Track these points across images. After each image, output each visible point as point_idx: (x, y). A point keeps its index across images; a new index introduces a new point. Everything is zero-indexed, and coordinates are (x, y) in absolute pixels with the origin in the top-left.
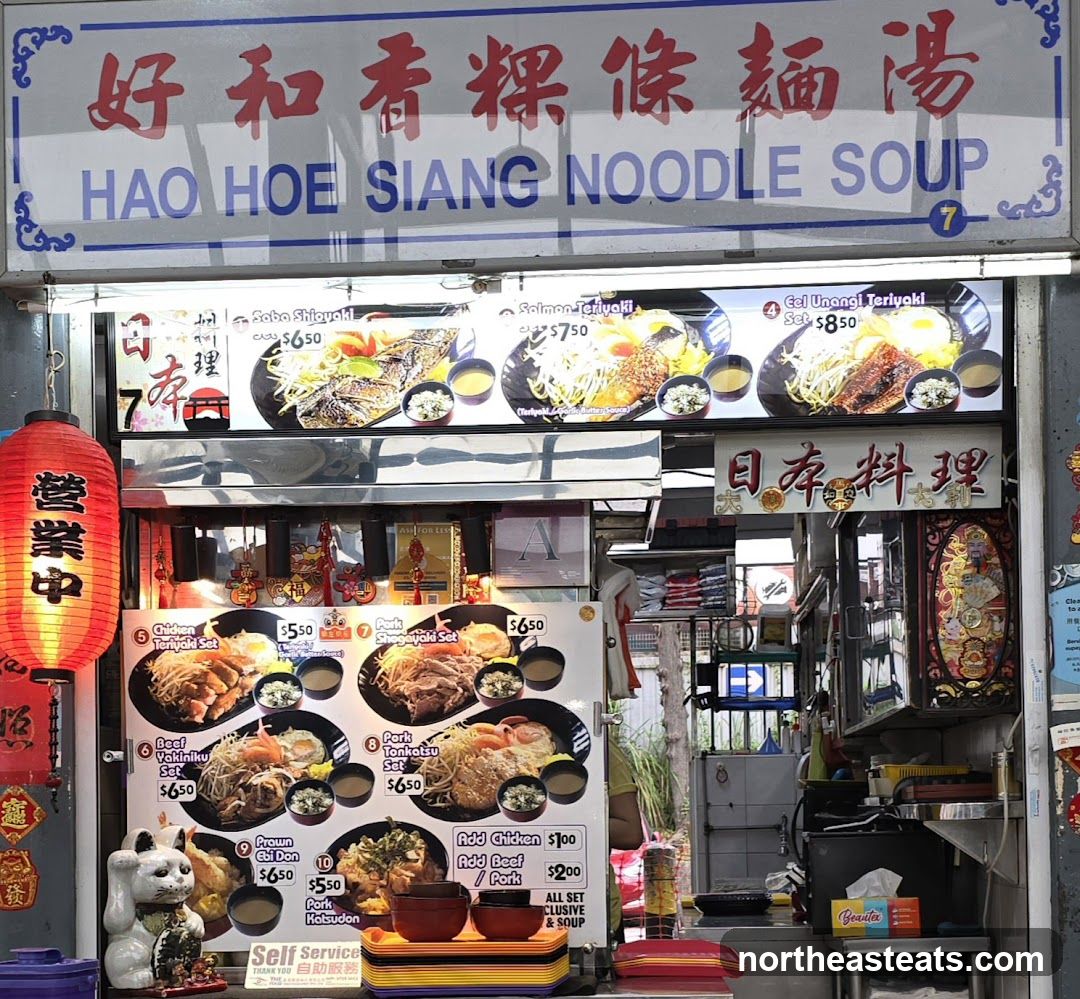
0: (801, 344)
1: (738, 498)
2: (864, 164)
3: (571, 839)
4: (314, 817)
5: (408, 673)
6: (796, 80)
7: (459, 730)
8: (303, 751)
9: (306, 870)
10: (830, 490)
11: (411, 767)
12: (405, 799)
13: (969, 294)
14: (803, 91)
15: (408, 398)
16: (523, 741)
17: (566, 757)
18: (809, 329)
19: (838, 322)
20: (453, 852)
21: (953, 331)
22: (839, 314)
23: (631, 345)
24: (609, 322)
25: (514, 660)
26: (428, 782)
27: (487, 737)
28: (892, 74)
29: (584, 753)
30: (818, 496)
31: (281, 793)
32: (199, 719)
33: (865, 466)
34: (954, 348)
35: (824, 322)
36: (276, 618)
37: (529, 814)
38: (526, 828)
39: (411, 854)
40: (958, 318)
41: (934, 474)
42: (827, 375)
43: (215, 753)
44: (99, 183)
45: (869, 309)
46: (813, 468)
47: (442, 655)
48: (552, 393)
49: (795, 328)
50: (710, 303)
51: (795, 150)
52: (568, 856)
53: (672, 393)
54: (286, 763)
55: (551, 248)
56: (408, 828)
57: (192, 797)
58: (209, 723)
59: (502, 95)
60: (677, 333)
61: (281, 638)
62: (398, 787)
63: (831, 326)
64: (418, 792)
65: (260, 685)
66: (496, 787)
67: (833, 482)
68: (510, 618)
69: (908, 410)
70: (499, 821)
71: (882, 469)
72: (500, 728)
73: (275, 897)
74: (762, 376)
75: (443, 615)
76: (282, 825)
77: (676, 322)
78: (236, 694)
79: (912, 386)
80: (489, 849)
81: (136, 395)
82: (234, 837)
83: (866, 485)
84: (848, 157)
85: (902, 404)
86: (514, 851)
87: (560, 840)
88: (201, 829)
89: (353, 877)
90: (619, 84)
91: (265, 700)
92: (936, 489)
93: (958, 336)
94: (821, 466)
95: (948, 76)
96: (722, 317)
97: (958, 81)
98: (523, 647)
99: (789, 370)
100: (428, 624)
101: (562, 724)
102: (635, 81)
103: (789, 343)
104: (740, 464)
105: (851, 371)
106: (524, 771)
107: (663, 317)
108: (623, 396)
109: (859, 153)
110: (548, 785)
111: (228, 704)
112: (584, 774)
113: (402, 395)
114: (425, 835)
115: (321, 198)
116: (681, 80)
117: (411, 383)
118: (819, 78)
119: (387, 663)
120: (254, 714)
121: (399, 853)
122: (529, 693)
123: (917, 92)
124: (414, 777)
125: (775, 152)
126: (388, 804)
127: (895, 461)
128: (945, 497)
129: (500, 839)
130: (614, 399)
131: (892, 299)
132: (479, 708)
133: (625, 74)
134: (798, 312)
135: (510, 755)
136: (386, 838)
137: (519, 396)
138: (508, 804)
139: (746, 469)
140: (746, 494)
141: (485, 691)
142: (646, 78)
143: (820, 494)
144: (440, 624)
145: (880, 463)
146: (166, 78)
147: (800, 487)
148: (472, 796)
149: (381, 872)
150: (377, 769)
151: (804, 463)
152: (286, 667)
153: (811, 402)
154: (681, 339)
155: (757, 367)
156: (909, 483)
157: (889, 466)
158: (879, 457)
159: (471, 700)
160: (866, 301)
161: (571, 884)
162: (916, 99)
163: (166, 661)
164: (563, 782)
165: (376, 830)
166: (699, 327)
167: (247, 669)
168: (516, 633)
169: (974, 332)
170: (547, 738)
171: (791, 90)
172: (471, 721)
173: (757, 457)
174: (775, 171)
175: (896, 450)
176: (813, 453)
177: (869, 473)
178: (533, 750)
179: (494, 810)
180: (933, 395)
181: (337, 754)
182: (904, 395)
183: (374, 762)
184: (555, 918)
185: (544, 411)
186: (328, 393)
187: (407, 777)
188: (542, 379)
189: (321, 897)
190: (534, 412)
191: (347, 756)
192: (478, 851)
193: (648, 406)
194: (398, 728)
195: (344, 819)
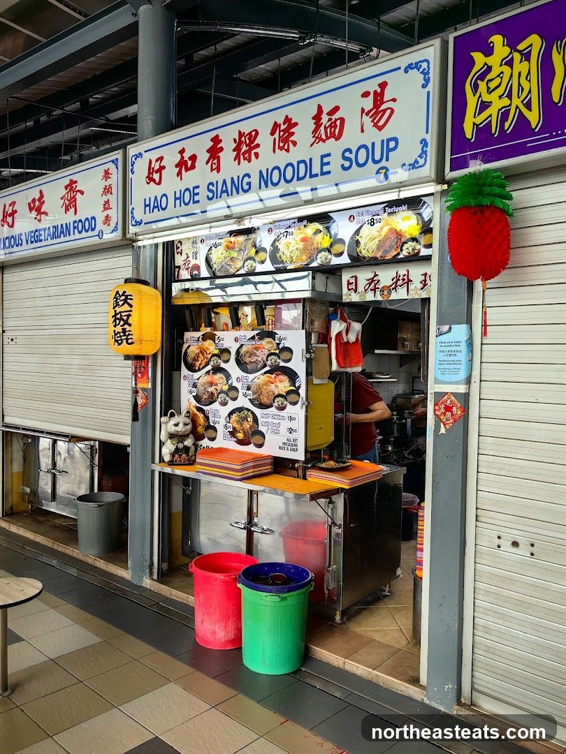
0: (362, 232)
1: (350, 295)
2: (353, 156)
3: (294, 419)
4: (224, 404)
5: (248, 355)
6: (330, 125)
7: (262, 376)
8: (221, 381)
9: (222, 421)
10: (382, 291)
11: (249, 389)
12: (247, 399)
13: (425, 203)
14: (333, 129)
15: (244, 263)
16: (281, 382)
17: (293, 388)
18: (364, 226)
19: (375, 221)
20: (260, 420)
21: (418, 220)
22: (375, 218)
23: (307, 237)
24: (300, 229)
25: (277, 352)
26: (253, 394)
27: (269, 379)
28: (364, 114)
29: (299, 387)
30: (378, 293)
31: (216, 395)
32: (197, 368)
33: (395, 280)
34: (419, 227)
35: (370, 221)
36: (216, 335)
37: (282, 408)
38: (281, 413)
39: (249, 419)
40: (420, 214)
41: (421, 283)
42: (371, 244)
43: (201, 380)
44: (147, 203)
45: (386, 214)
46: (376, 282)
47: (257, 349)
48: (284, 258)
49: (360, 225)
50: (331, 218)
51: (329, 155)
52: (293, 425)
53: (320, 255)
54: (216, 385)
55: (259, 206)
56: (248, 410)
57: (195, 394)
58: (199, 370)
59: (242, 151)
60: (321, 231)
61: (216, 342)
62: (245, 395)
63: (372, 223)
64: (250, 398)
65: (211, 357)
66: (273, 398)
67: (383, 287)
68: (276, 336)
69: (401, 256)
70: (273, 410)
71: (401, 281)
72: (273, 376)
73: (215, 430)
74: (348, 246)
75: (257, 335)
76: (216, 406)
77: (321, 227)
78: (205, 360)
79: (402, 246)
80: (270, 420)
81: (179, 267)
82: (205, 408)
83: (395, 288)
84: (347, 154)
85: (398, 254)
86: (276, 421)
87: (291, 419)
88: (198, 405)
89: (234, 425)
90: (275, 139)
91: (212, 363)
92: (422, 289)
93: (420, 222)
94: (379, 281)
95: (385, 111)
96: (335, 223)
97: (388, 112)
98: (280, 347)
99: (358, 243)
100: (253, 338)
101: (292, 375)
102: (280, 137)
103: (357, 232)
104: (351, 281)
105: (380, 241)
106: (281, 392)
107: (317, 226)
108: (304, 257)
109: (351, 152)
110: (288, 398)
111: (203, 364)
112: (299, 395)
113: (242, 262)
114: (253, 413)
115: (196, 198)
116: (293, 133)
117: (245, 257)
118: (338, 123)
119: (243, 351)
120: (209, 367)
121: (245, 418)
122: (282, 364)
123: (372, 121)
124: (250, 392)
125: (323, 157)
126: (243, 402)
127: (406, 277)
128: (425, 292)
129: (274, 417)
130: (302, 259)
131: (395, 209)
132: (267, 368)
133: (276, 136)
134: (361, 218)
135: (276, 386)
136: (242, 413)
137: (274, 260)
138: (276, 404)
139: (352, 283)
140: (353, 293)
141: (269, 363)
142: (283, 135)
143: (379, 292)
144: (256, 338)
145: (400, 278)
146: (162, 165)
147: (372, 290)
148: (265, 400)
149: (241, 424)
150: (240, 389)
151: (372, 280)
152: (216, 352)
153: (366, 256)
154: (321, 234)
155: (347, 243)
156: (412, 287)
157: (404, 280)
158: (400, 276)
159: (265, 366)
160: (385, 211)
161: (294, 436)
162: (373, 124)
163: (191, 349)
164: (292, 397)
165: (240, 410)
166: (328, 229)
167: (208, 352)
168: (278, 342)
169: (426, 220)
170: (287, 381)
171: (329, 130)
172: (265, 373)
173: (356, 278)
174: (323, 164)
175: (406, 273)
176: (376, 275)
177: (396, 283)
178: (283, 385)
179: (272, 406)
180: (410, 249)
181: (230, 382)
182: (399, 250)
183: (238, 385)
184: (289, 447)
185: (281, 265)
186: (224, 263)
187: (248, 392)
188: (280, 253)
189: (226, 431)
190: (278, 266)
191: (232, 383)
192: (266, 420)
193: (312, 261)
194: (245, 374)
195: (232, 405)
